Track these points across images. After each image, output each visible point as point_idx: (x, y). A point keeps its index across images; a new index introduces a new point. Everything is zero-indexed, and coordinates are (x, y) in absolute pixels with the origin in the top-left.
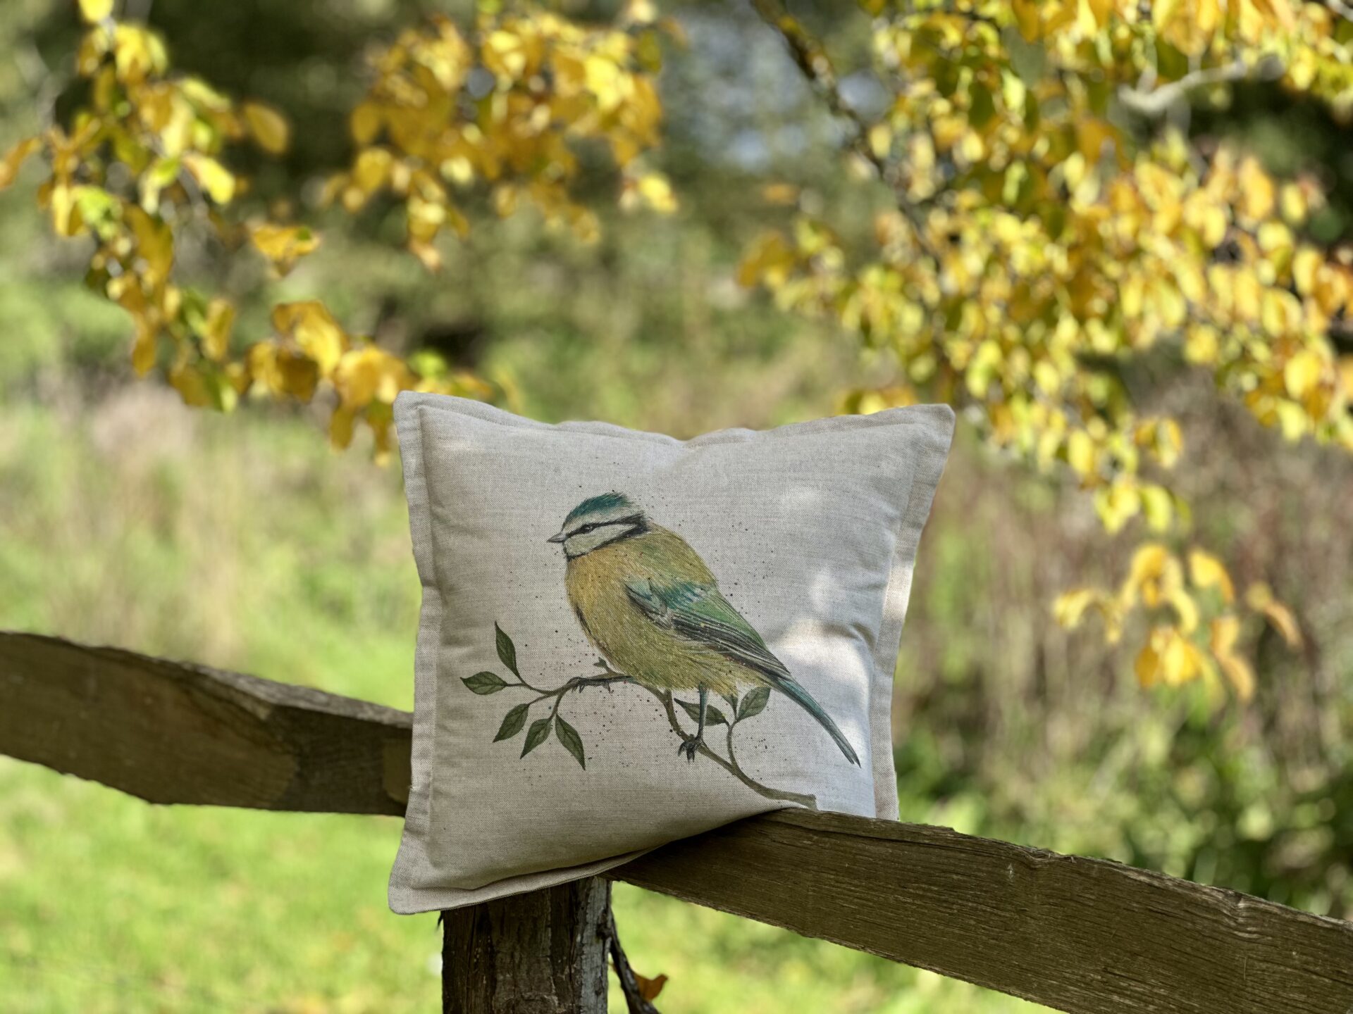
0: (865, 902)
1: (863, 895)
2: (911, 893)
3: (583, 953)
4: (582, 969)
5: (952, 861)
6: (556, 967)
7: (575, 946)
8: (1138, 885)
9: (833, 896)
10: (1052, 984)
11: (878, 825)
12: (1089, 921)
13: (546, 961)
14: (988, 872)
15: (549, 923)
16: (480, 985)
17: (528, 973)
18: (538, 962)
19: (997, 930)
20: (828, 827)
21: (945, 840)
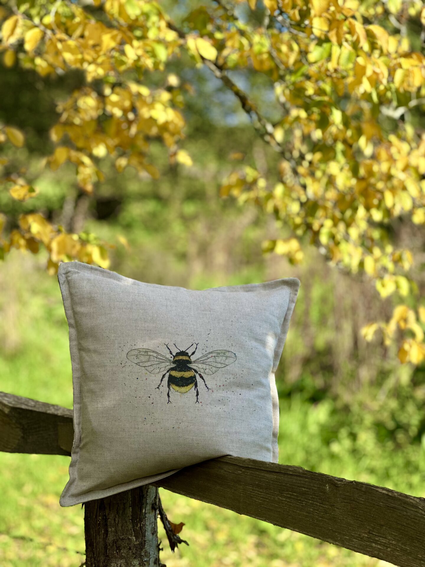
0: (265, 499)
1: (264, 496)
2: (285, 496)
3: (146, 517)
4: (145, 524)
5: (302, 482)
6: (134, 524)
7: (142, 514)
8: (382, 495)
9: (251, 496)
10: (346, 538)
12: (361, 510)
13: (130, 522)
14: (318, 487)
15: (131, 505)
16: (101, 533)
17: (122, 527)
18: (126, 522)
19: (323, 513)
20: (249, 466)
21: (299, 472)
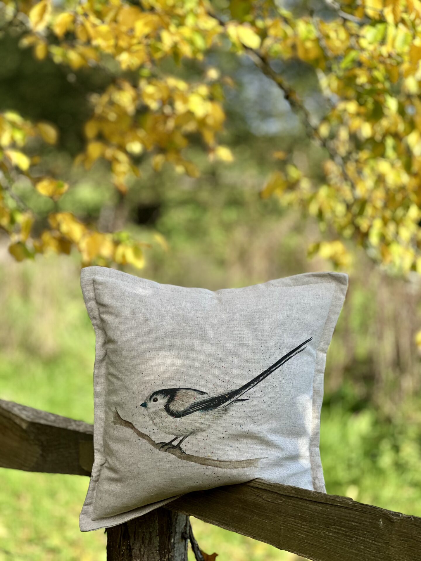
0: (308, 534)
1: (307, 530)
2: (331, 531)
3: (175, 548)
5: (352, 516)
7: (171, 544)
9: (293, 530)
11: (315, 495)
13: (156, 553)
14: (370, 522)
15: (158, 534)
17: (148, 559)
18: (153, 553)
19: (375, 552)
20: (290, 494)
21: (348, 504)
